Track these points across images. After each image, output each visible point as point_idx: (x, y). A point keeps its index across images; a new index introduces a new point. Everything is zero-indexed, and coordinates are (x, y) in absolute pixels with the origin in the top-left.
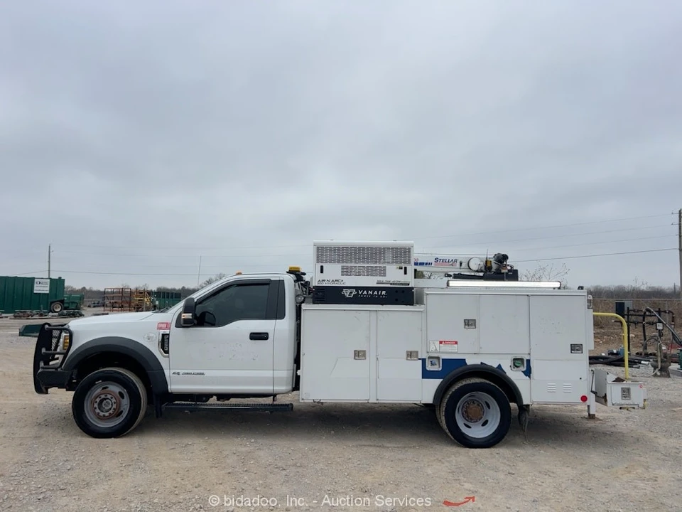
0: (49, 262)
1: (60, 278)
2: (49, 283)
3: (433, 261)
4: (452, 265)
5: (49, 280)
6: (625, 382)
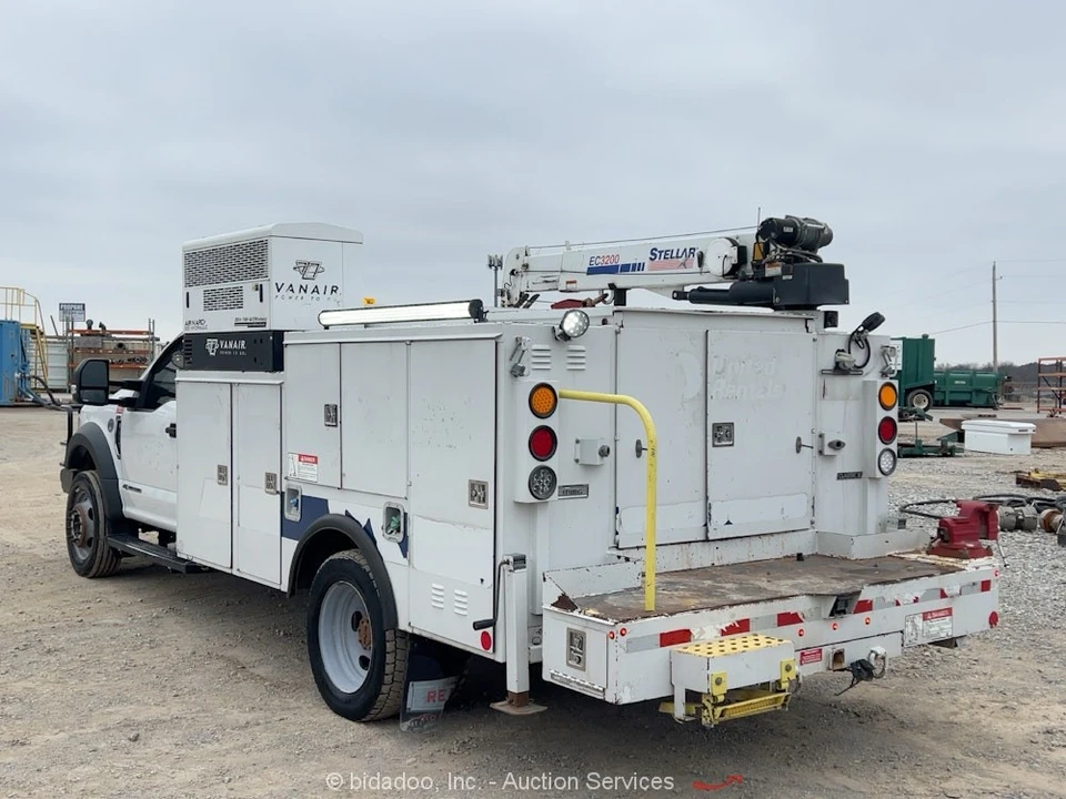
0: (994, 301)
1: (925, 337)
2: (901, 348)
3: (644, 257)
4: (684, 264)
5: (901, 342)
6: (576, 613)
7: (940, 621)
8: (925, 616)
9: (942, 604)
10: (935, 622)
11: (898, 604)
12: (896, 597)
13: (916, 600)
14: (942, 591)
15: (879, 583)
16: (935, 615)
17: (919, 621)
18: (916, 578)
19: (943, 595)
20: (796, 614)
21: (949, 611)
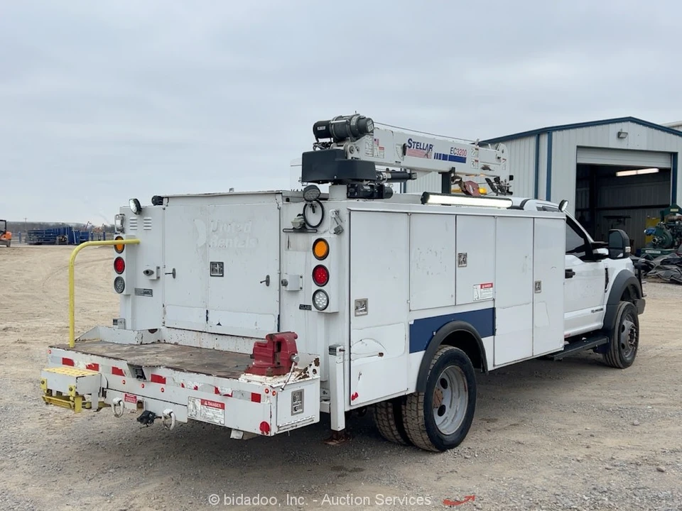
7: (214, 410)
8: (203, 402)
9: (217, 398)
10: (211, 409)
11: (183, 386)
12: (182, 381)
13: (196, 388)
14: (216, 389)
15: (171, 368)
16: (211, 404)
17: (198, 403)
18: (198, 373)
19: (217, 391)
20: (121, 370)
21: (223, 406)
